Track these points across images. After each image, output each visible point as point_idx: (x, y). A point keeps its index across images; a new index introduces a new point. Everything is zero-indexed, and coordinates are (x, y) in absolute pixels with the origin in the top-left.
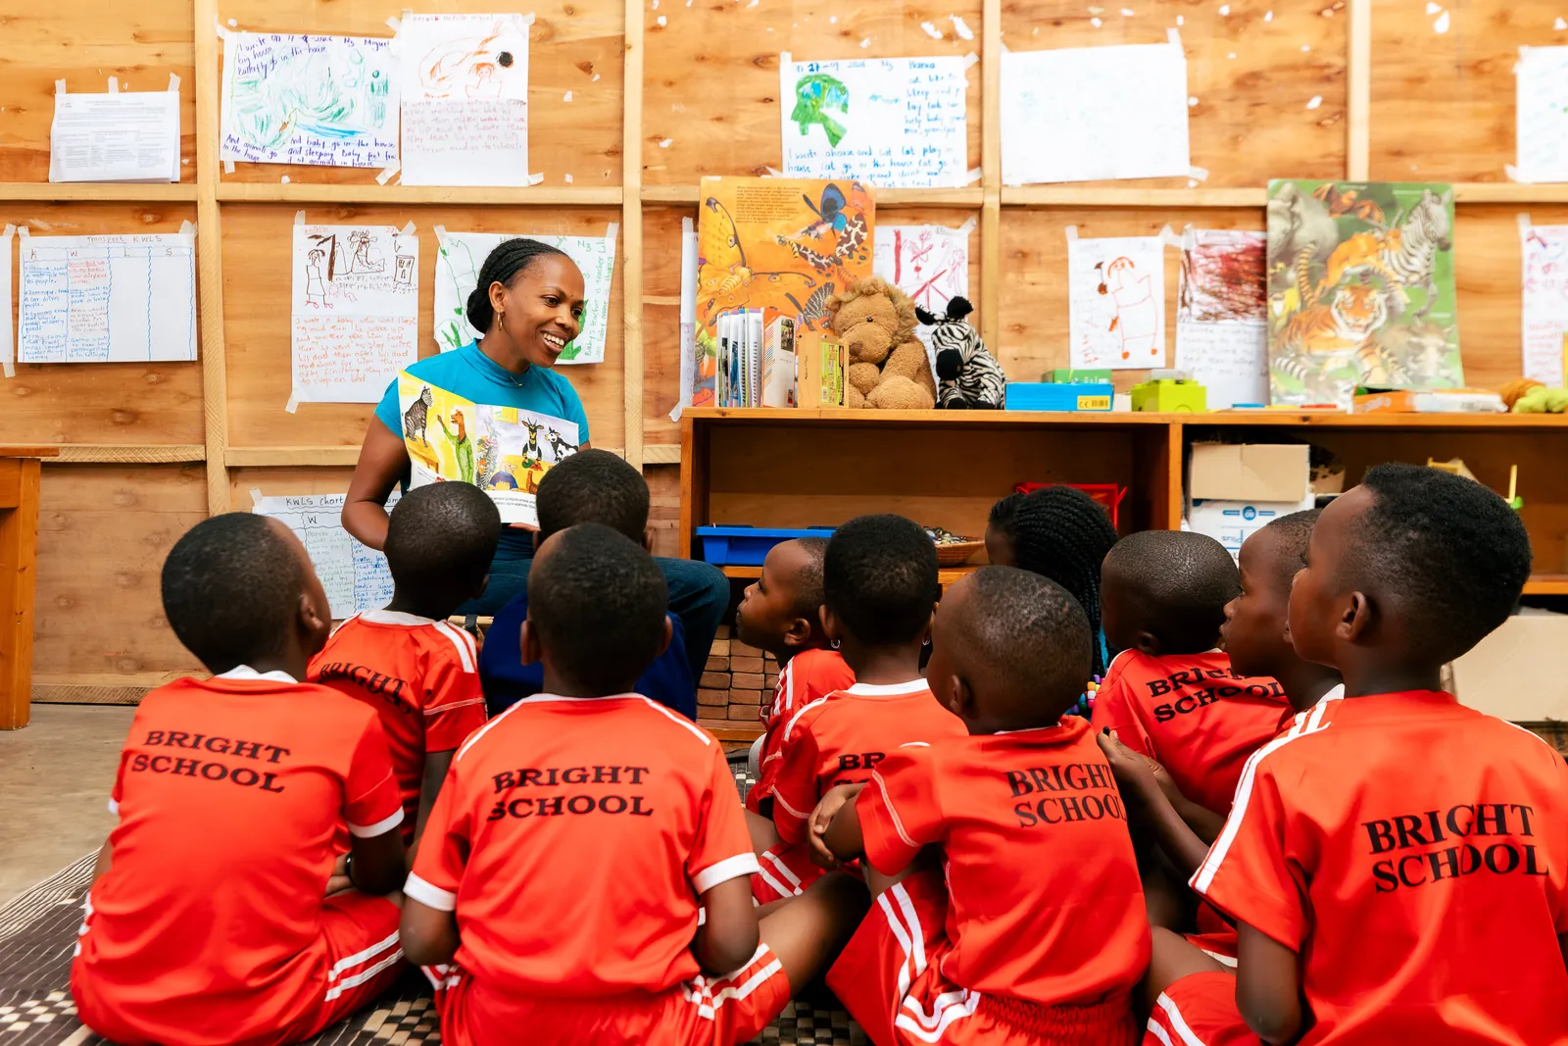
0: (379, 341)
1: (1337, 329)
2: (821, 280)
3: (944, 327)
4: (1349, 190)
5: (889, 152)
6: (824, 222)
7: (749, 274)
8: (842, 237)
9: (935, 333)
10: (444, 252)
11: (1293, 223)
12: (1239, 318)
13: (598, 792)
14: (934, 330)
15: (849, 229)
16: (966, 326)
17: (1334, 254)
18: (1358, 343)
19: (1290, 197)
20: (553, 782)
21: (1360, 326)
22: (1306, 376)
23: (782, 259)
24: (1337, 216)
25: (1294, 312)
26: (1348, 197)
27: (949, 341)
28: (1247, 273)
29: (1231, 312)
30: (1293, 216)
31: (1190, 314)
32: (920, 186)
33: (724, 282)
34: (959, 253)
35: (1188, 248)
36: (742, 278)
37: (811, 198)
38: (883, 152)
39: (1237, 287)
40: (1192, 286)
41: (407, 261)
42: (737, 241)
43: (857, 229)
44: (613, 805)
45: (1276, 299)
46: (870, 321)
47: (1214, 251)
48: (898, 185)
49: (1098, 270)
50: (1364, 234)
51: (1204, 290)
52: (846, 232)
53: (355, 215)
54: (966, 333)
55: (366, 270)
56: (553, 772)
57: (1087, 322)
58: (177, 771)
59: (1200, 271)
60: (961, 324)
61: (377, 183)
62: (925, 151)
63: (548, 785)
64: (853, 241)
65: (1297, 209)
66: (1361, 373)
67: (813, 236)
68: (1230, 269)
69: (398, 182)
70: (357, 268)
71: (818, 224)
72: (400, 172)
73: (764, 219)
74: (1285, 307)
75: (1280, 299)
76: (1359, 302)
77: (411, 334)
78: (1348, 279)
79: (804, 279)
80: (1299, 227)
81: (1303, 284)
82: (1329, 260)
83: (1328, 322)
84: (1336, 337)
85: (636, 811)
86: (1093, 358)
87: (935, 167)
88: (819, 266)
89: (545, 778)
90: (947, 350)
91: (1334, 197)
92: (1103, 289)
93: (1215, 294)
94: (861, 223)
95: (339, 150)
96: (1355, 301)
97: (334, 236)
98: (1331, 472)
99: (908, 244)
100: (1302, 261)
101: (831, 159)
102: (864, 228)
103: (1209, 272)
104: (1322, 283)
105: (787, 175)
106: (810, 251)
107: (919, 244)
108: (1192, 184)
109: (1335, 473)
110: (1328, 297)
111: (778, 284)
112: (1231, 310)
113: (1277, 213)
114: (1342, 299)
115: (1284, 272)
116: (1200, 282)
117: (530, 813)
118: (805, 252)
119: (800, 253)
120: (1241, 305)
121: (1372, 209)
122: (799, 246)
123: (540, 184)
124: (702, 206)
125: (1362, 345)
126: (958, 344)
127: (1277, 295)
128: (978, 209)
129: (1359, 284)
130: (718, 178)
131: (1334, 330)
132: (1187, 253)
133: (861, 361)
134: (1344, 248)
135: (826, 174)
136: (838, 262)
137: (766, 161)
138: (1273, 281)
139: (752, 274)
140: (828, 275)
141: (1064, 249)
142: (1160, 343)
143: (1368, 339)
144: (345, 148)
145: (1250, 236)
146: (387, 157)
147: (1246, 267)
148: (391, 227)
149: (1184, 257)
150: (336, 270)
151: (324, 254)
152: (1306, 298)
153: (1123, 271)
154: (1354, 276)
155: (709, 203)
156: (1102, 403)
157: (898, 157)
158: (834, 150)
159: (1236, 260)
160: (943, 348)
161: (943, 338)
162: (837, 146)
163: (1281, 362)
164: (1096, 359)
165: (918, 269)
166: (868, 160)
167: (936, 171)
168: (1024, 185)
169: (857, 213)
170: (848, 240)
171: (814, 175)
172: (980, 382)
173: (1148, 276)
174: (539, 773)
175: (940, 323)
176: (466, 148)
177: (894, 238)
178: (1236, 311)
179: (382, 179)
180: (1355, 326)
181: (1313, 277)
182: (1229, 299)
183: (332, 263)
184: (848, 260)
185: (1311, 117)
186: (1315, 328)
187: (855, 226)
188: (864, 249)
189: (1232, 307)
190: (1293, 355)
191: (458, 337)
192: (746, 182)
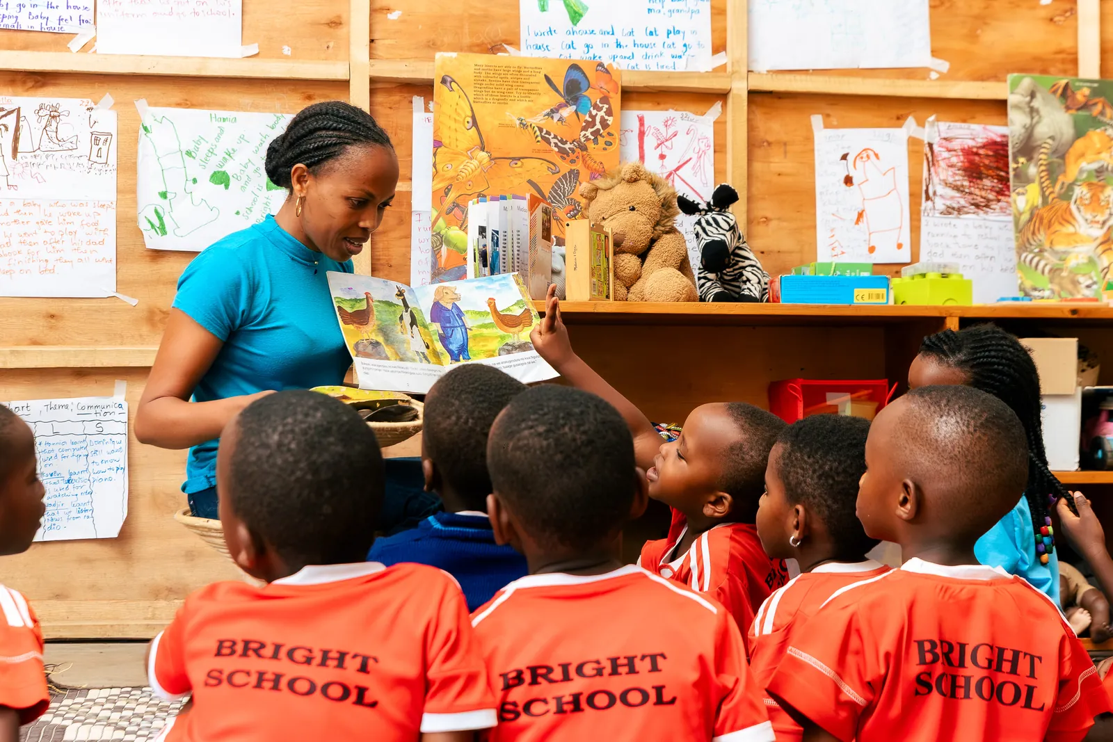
0: (71, 228)
1: (1077, 226)
2: (565, 167)
3: (709, 217)
4: (1083, 86)
5: (631, 33)
6: (567, 104)
7: (488, 159)
8: (586, 121)
9: (699, 223)
10: (145, 129)
11: (1032, 118)
12: (981, 212)
13: (617, 685)
14: (696, 220)
15: (594, 112)
16: (731, 216)
17: (1071, 150)
18: (1096, 239)
19: (1029, 92)
20: (566, 678)
21: (1098, 222)
22: (1051, 270)
23: (523, 143)
24: (1073, 112)
25: (1037, 207)
26: (1083, 93)
27: (715, 231)
28: (988, 167)
29: (973, 207)
30: (1033, 111)
31: (934, 208)
32: (665, 69)
33: (462, 167)
34: (705, 141)
35: (931, 142)
36: (480, 162)
37: (553, 79)
38: (626, 32)
39: (979, 181)
40: (935, 179)
41: (103, 138)
42: (475, 123)
43: (602, 113)
44: (635, 697)
45: (1018, 194)
46: (633, 209)
47: (956, 145)
48: (642, 68)
49: (843, 161)
50: (1098, 131)
51: (946, 184)
52: (591, 116)
53: (43, 85)
54: (732, 223)
55: (57, 147)
56: (565, 667)
57: (833, 214)
58: (259, 685)
59: (942, 164)
60: (726, 214)
61: (68, 50)
62: (669, 33)
63: (562, 681)
64: (598, 126)
65: (1036, 103)
66: (1100, 269)
67: (555, 120)
68: (971, 162)
69: (93, 50)
70: (46, 144)
71: (561, 106)
72: (95, 39)
73: (503, 100)
74: (1027, 202)
75: (1023, 194)
76: (1095, 199)
77: (109, 220)
78: (1085, 175)
79: (546, 164)
80: (1038, 122)
81: (1043, 180)
82: (1067, 155)
83: (1068, 217)
84: (1075, 233)
85: (660, 701)
86: (840, 253)
87: (679, 50)
88: (563, 152)
89: (557, 674)
90: (713, 241)
91: (1069, 92)
92: (848, 180)
93: (957, 188)
94: (606, 106)
95: (25, 12)
96: (1091, 197)
97: (19, 109)
98: (1088, 366)
99: (652, 131)
100: (1042, 156)
101: (571, 37)
102: (609, 113)
103: (952, 166)
104: (1061, 178)
105: (524, 53)
106: (552, 136)
107: (663, 129)
108: (934, 76)
109: (1093, 367)
110: (1066, 194)
111: (518, 170)
112: (972, 204)
113: (1017, 107)
114: (1079, 196)
115: (1026, 166)
116: (942, 177)
117: (548, 711)
118: (547, 136)
119: (542, 137)
120: (982, 200)
121: (1104, 108)
122: (541, 130)
123: (256, 55)
124: (437, 84)
125: (1099, 241)
126: (724, 235)
127: (1020, 190)
128: (722, 96)
129: (1095, 181)
130: (454, 55)
131: (1074, 226)
132: (930, 145)
133: (624, 252)
134: (1080, 144)
135: (566, 53)
136: (583, 148)
137: (504, 38)
138: (1016, 176)
139: (491, 159)
140: (573, 161)
141: (809, 139)
142: (906, 239)
143: (1106, 234)
144: (32, 10)
145: (990, 131)
146: (81, 21)
147: (987, 162)
148: (85, 100)
149: (927, 149)
150: (21, 147)
151: (7, 129)
152: (1047, 193)
153: (868, 164)
154: (1089, 172)
155: (444, 81)
156: (878, 296)
157: (641, 38)
158: (575, 28)
159: (977, 154)
160: (709, 239)
161: (708, 228)
162: (578, 24)
163: (1026, 257)
164: (843, 253)
165: (662, 157)
166: (611, 40)
167: (681, 54)
168: (768, 71)
169: (602, 96)
170: (593, 124)
171: (553, 54)
172: (742, 275)
173: (893, 168)
174: (550, 670)
175: (703, 213)
176: (171, 14)
177: (637, 124)
178: (977, 206)
179: (75, 45)
180: (1092, 222)
181: (1052, 172)
182: (970, 193)
183: (16, 139)
184: (593, 146)
185: (1043, 13)
186: (1056, 224)
187: (599, 109)
188: (609, 134)
189: (972, 202)
190: (1037, 250)
191: (162, 224)
192: (484, 59)
